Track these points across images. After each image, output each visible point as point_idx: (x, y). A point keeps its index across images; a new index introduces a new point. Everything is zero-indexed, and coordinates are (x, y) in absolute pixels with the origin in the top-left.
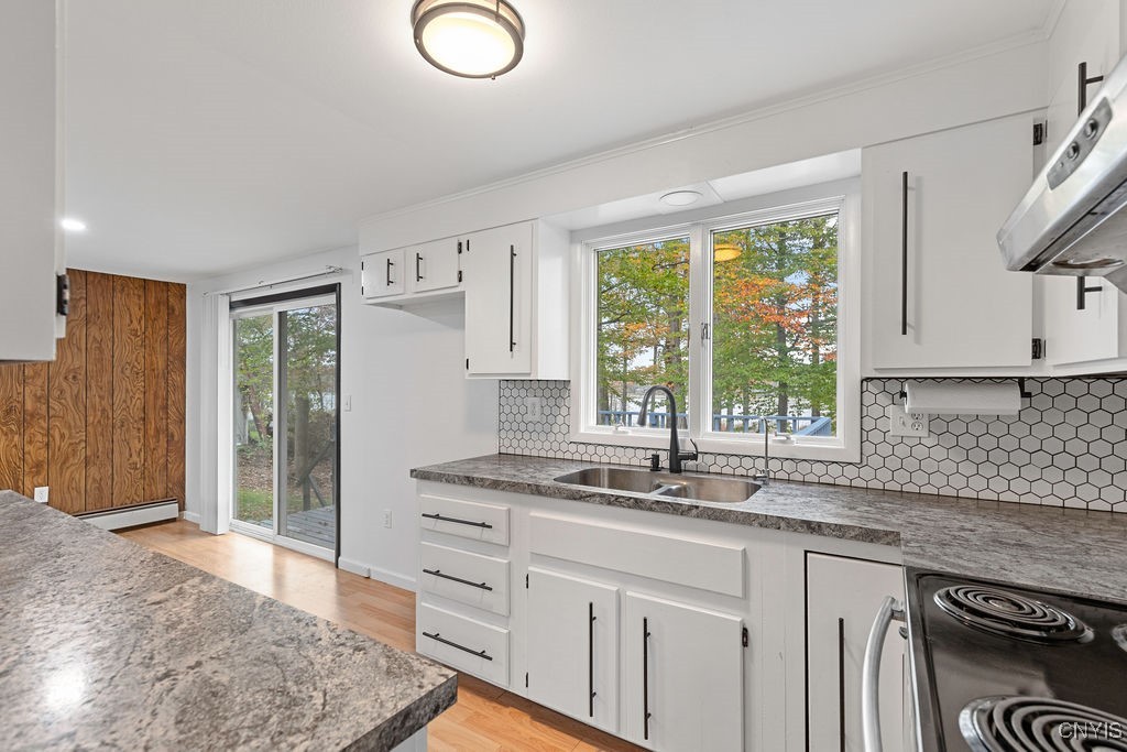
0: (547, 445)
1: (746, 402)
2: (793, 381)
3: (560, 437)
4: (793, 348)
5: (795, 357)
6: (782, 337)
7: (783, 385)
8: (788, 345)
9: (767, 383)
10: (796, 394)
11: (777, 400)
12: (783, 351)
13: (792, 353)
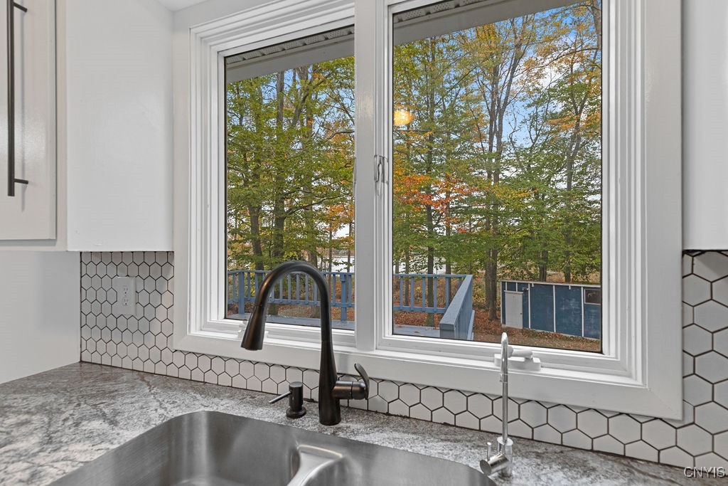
0: (144, 353)
1: (407, 260)
2: (436, 246)
3: (161, 341)
4: (437, 225)
5: (438, 231)
6: (430, 218)
7: (431, 249)
8: (434, 223)
9: (421, 248)
10: (438, 255)
11: (427, 259)
12: (431, 227)
13: (436, 228)
